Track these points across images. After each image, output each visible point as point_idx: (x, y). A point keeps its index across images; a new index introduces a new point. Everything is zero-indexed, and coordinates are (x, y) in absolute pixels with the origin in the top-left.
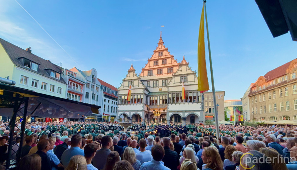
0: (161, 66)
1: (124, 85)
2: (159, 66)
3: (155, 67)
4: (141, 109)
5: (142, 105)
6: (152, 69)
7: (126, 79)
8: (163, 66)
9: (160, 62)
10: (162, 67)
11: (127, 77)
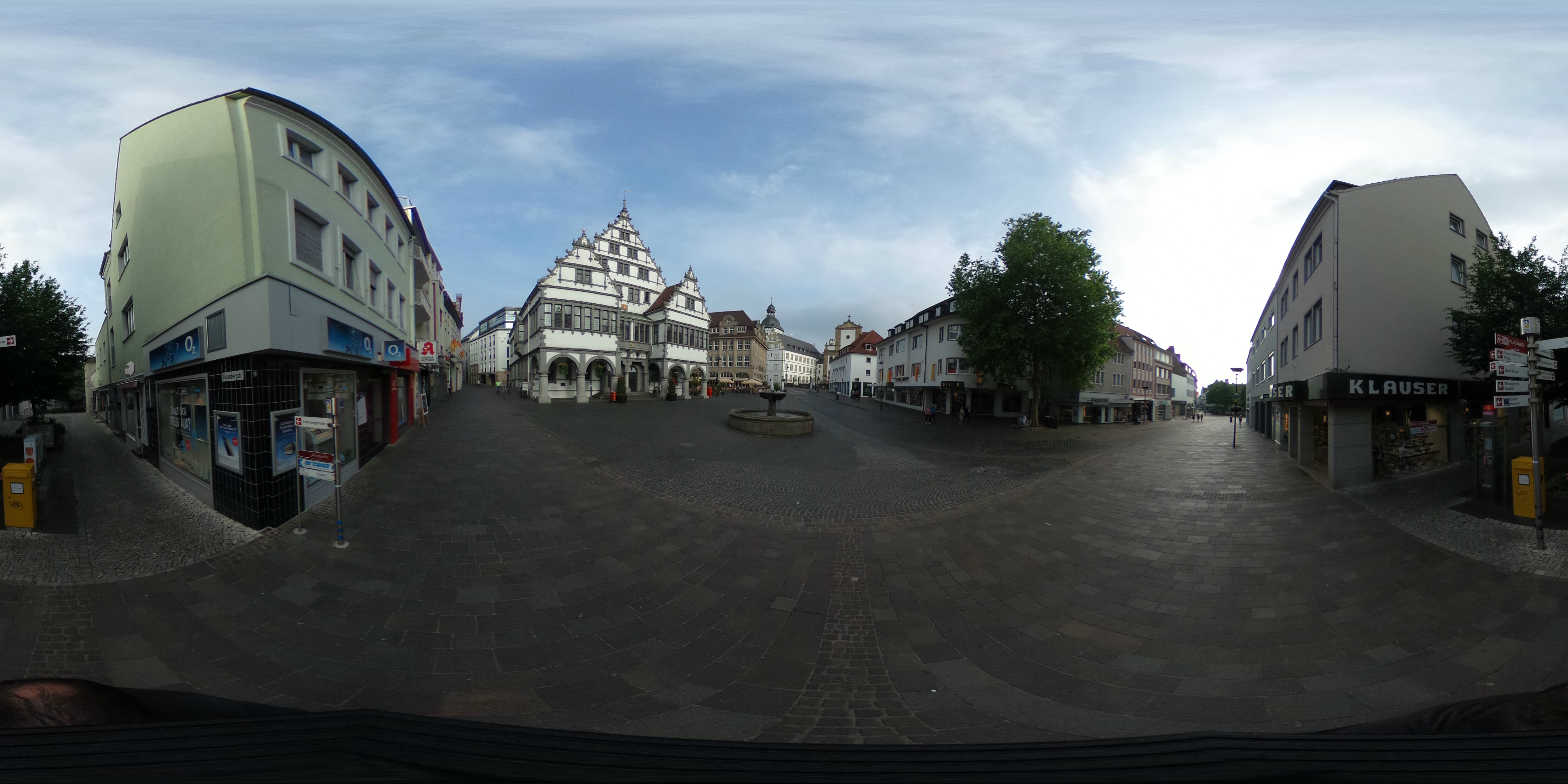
0: (625, 259)
1: (560, 275)
2: (621, 258)
3: (611, 255)
4: (614, 347)
5: (614, 338)
6: (607, 257)
7: (566, 261)
8: (630, 260)
9: (624, 251)
10: (629, 262)
11: (569, 257)
